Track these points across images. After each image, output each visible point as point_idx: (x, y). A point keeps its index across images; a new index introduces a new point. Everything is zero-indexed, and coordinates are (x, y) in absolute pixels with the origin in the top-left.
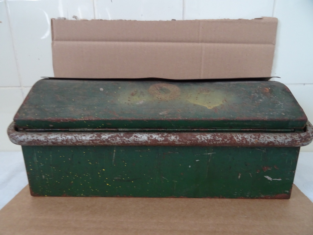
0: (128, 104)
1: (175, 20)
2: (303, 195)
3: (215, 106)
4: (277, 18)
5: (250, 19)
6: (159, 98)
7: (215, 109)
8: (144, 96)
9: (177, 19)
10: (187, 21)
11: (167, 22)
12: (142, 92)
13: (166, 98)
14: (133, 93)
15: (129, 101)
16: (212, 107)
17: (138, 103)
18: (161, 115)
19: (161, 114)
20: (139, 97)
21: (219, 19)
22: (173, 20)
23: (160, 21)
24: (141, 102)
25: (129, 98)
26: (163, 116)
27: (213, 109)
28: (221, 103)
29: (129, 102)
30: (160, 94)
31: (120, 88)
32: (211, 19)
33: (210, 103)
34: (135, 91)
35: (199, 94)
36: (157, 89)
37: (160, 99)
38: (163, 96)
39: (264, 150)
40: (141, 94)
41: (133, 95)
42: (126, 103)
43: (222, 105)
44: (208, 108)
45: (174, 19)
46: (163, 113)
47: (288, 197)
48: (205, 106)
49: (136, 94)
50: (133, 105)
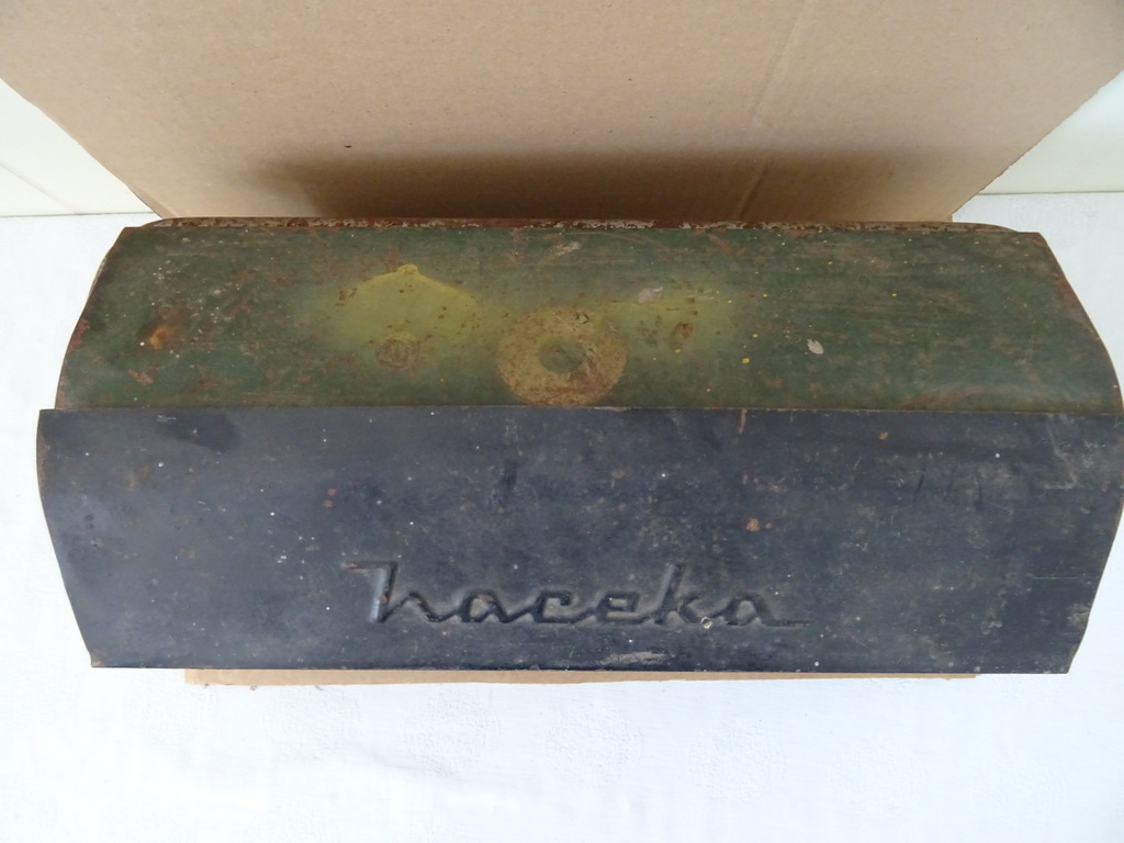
0: (690, 287)
3: (392, 275)
6: (583, 319)
7: (392, 265)
8: (642, 322)
12: (652, 342)
13: (557, 321)
14: (686, 335)
15: (693, 300)
16: (402, 269)
17: (656, 290)
18: (574, 239)
19: (575, 246)
20: (658, 317)
24: (645, 294)
25: (696, 313)
26: (568, 239)
27: (400, 264)
28: (363, 288)
29: (691, 296)
30: (580, 337)
31: (746, 361)
33: (401, 291)
34: (680, 346)
35: (429, 336)
37: (579, 311)
38: (566, 328)
40: (654, 332)
42: (701, 291)
43: (365, 279)
44: (416, 268)
46: (568, 249)
48: (423, 278)
49: (673, 334)
50: (673, 281)
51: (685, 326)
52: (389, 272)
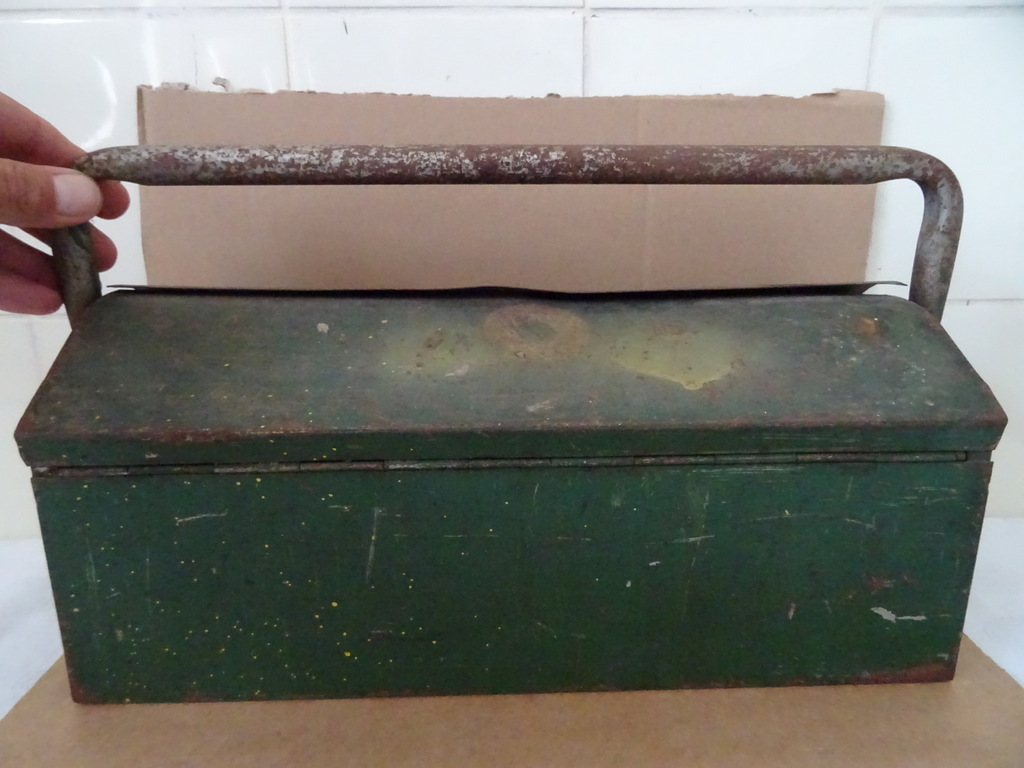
0: (418, 377)
1: (558, 96)
2: (991, 666)
3: (706, 380)
4: (881, 92)
5: (798, 95)
6: (521, 354)
7: (710, 389)
8: (468, 350)
9: (564, 94)
10: (597, 100)
11: (532, 103)
12: (460, 336)
13: (543, 354)
14: (429, 340)
15: (419, 365)
16: (699, 385)
17: (452, 374)
18: (533, 415)
19: (531, 409)
20: (452, 353)
21: (699, 96)
22: (550, 95)
23: (507, 98)
24: (462, 371)
25: (418, 355)
26: (540, 415)
27: (702, 390)
28: (727, 369)
29: (420, 369)
30: (522, 343)
31: (384, 322)
32: (675, 94)
33: (690, 369)
34: (438, 332)
35: (650, 339)
36: (512, 326)
37: (523, 360)
38: (533, 349)
39: (871, 523)
40: (458, 343)
41: (430, 345)
42: (409, 373)
43: (729, 375)
44: (686, 387)
45: (555, 93)
46: (538, 406)
47: (946, 673)
48: (675, 379)
49: (441, 341)
50: (435, 381)
51: (430, 346)
52: (710, 382)
